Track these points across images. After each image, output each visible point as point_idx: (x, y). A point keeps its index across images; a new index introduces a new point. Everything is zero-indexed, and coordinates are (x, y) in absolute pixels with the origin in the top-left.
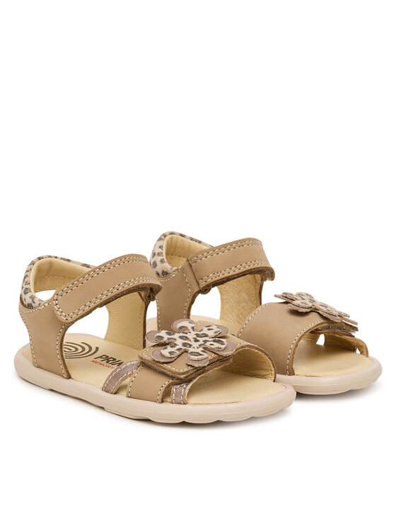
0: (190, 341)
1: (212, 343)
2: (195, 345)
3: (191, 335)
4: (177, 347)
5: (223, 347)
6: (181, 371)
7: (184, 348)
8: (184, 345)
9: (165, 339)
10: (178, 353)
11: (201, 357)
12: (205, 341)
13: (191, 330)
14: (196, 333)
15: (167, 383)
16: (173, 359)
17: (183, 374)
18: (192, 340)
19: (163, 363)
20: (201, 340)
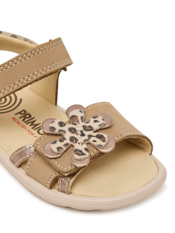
0: (77, 134)
1: (95, 139)
2: (81, 139)
3: (79, 127)
4: (65, 142)
5: (103, 144)
6: (65, 169)
7: (71, 143)
8: (72, 139)
9: (56, 131)
10: (65, 148)
11: (82, 157)
12: (90, 136)
13: (80, 121)
14: (84, 124)
15: (54, 176)
16: (59, 155)
17: (66, 173)
18: (79, 133)
19: (51, 159)
20: (87, 133)
